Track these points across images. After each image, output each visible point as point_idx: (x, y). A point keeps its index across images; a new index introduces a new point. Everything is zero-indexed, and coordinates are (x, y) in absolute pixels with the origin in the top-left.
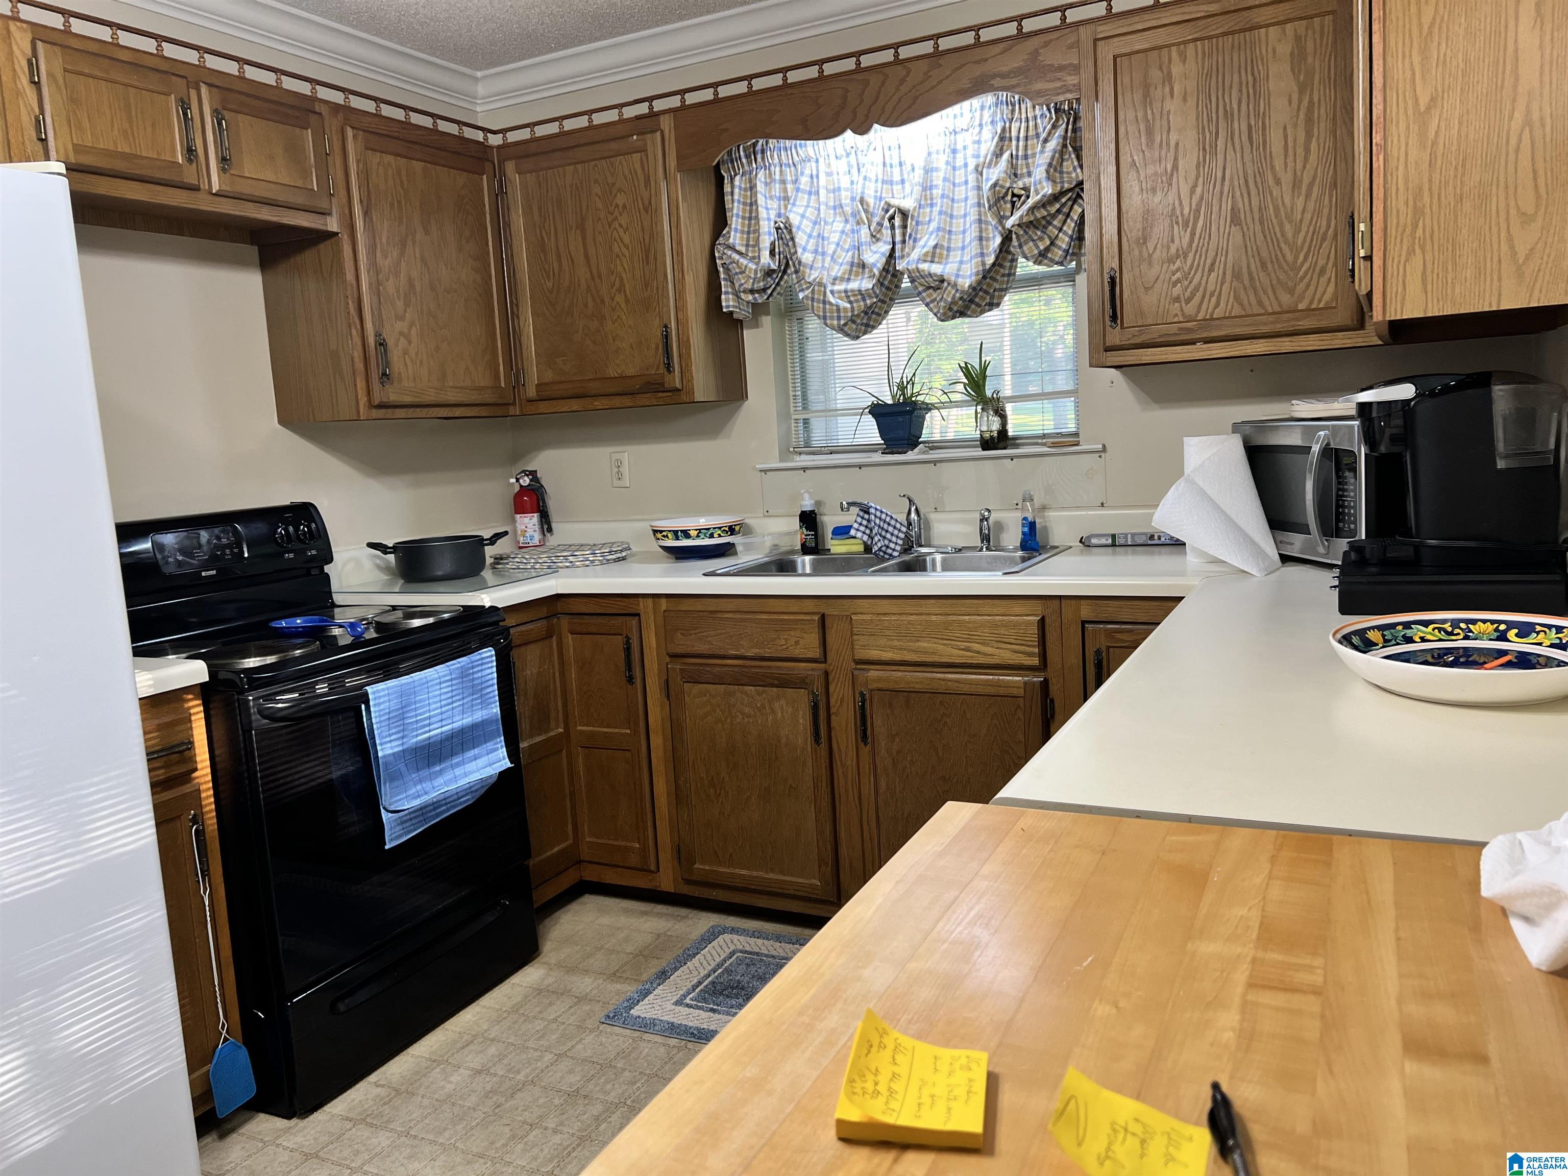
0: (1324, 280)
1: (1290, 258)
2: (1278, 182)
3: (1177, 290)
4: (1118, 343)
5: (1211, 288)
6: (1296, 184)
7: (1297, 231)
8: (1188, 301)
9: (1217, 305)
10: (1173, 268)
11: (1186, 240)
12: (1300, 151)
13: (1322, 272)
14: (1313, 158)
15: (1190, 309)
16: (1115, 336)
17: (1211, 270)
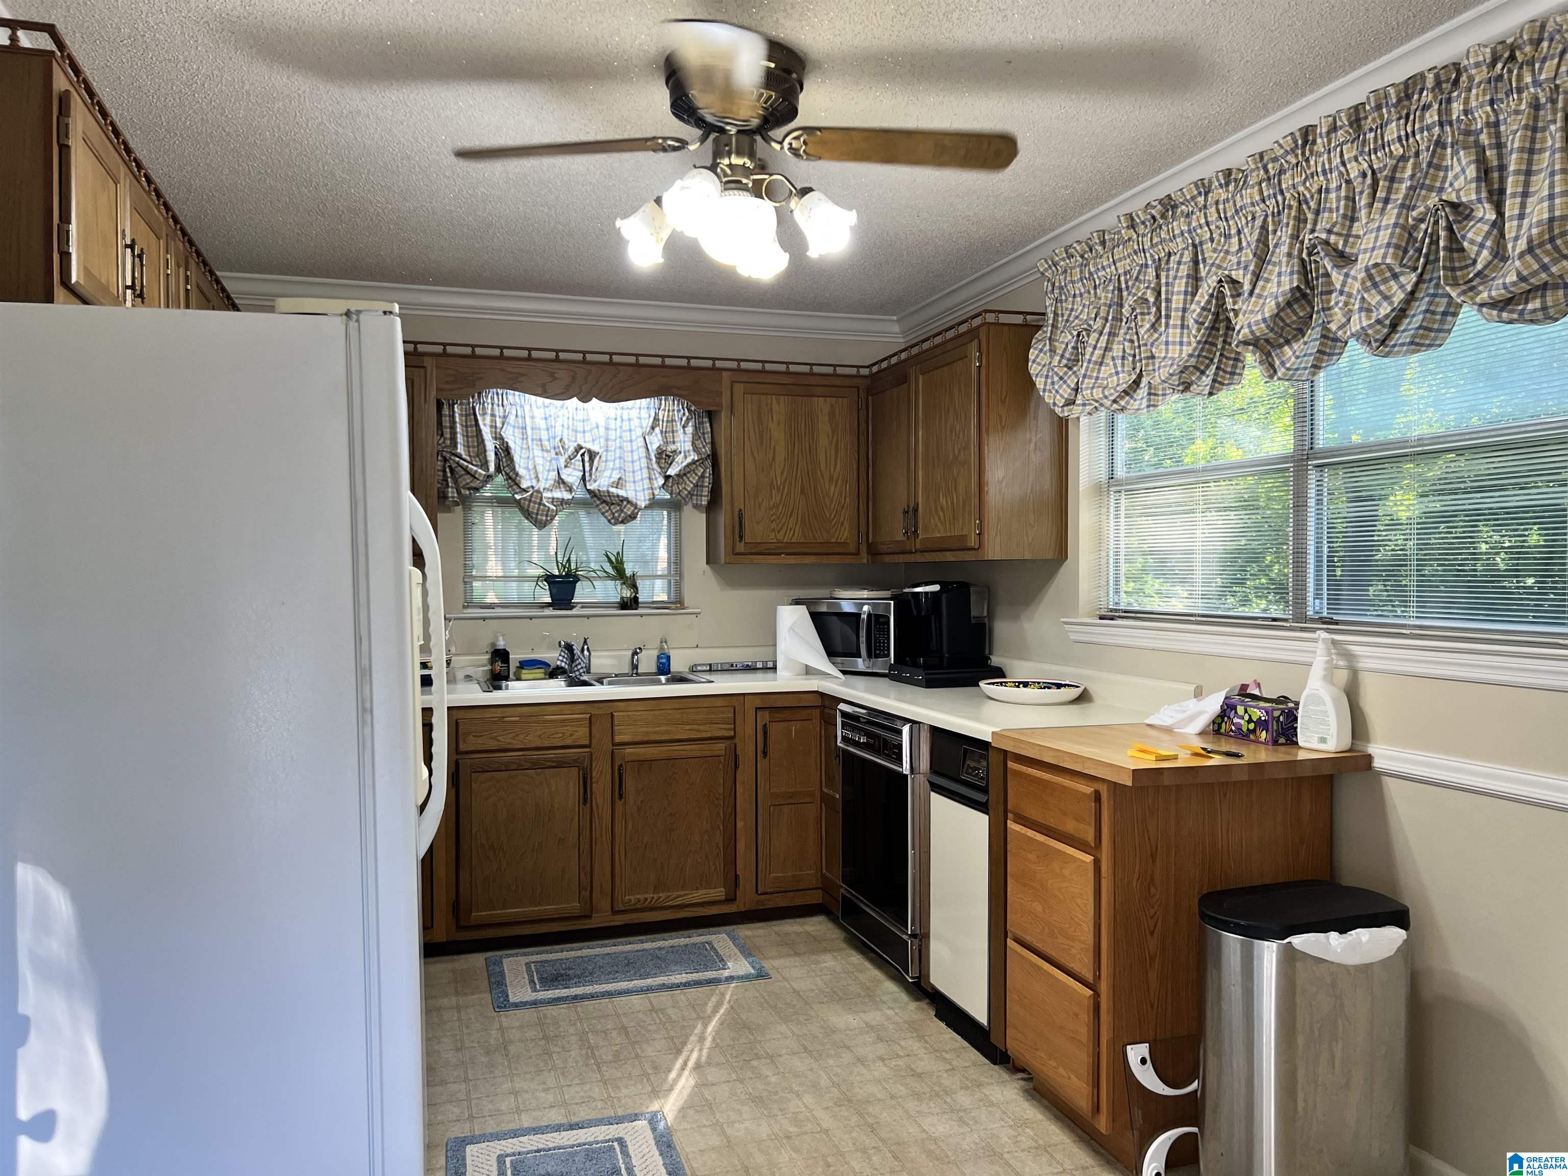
0: (843, 529)
1: (828, 515)
2: (822, 475)
3: (773, 525)
4: (742, 550)
5: (790, 526)
6: (831, 479)
7: (831, 502)
8: (778, 532)
9: (793, 535)
10: (771, 512)
11: (778, 499)
12: (833, 462)
13: (842, 524)
14: (838, 466)
15: (780, 536)
16: (741, 547)
17: (791, 516)
